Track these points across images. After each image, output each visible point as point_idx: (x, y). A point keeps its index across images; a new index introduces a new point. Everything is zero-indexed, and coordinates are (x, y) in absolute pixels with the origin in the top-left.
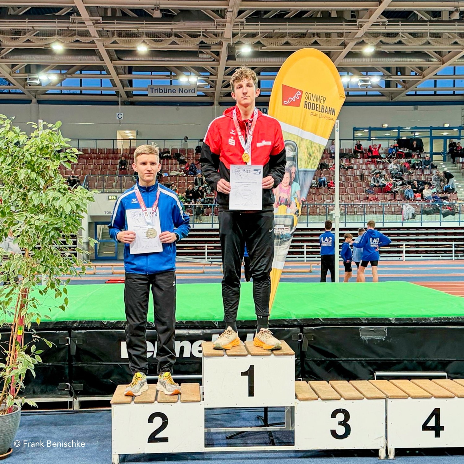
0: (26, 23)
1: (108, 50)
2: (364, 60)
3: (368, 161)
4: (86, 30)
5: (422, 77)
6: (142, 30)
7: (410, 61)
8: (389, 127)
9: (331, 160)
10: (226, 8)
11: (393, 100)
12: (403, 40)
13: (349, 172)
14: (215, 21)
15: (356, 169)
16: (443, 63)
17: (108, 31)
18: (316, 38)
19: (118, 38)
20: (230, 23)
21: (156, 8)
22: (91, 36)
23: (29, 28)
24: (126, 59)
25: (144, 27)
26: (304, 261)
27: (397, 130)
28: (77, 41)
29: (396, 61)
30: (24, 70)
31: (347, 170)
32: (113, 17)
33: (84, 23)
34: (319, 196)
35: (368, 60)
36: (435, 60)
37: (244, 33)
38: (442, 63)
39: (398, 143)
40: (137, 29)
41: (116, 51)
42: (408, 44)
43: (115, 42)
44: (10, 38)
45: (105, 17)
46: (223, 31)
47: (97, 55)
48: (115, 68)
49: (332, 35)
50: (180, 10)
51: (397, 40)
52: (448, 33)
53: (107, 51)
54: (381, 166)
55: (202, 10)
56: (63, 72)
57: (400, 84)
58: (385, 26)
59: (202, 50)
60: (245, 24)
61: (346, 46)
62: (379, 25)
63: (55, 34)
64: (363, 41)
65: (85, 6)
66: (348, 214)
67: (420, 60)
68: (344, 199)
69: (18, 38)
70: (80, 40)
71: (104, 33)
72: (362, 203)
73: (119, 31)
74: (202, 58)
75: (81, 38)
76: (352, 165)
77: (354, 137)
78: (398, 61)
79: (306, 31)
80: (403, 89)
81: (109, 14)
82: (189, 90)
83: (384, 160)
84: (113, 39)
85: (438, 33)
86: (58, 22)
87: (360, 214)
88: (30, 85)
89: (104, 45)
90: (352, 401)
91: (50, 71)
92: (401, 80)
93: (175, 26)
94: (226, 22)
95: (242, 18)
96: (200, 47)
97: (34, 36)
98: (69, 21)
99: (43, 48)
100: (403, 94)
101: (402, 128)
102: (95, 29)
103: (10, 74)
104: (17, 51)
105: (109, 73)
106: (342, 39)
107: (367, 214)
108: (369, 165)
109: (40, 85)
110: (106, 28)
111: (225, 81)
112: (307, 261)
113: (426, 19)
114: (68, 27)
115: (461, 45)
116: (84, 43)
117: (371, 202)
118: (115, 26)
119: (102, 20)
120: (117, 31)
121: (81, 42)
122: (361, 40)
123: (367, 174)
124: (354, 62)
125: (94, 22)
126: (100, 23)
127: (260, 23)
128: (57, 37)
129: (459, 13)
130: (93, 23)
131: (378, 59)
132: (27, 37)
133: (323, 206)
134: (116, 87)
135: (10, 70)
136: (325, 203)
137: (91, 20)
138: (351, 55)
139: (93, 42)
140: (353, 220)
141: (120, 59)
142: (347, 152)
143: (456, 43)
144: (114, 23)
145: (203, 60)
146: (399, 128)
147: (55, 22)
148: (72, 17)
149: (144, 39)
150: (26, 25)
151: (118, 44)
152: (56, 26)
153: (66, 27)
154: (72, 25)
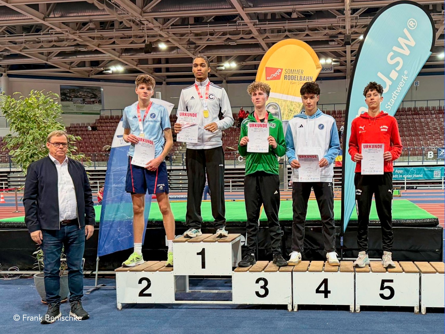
0: (208, 28)
1: (267, 43)
4: (249, 30)
6: (286, 27)
9: (431, 115)
17: (265, 30)
19: (269, 34)
21: (293, 11)
23: (210, 31)
25: (287, 25)
28: (242, 38)
30: (215, 60)
32: (271, 20)
33: (247, 25)
40: (284, 27)
43: (267, 37)
44: (198, 38)
45: (260, 21)
47: (260, 47)
50: (315, 11)
55: (329, 11)
59: (334, 39)
60: (358, 18)
65: (246, 13)
70: (244, 37)
71: (262, 32)
74: (332, 45)
75: (245, 35)
82: (328, 69)
84: (265, 35)
86: (229, 26)
88: (220, 71)
89: (263, 39)
93: (309, 23)
94: (345, 17)
97: (220, 36)
98: (236, 24)
102: (255, 29)
104: (209, 48)
109: (226, 70)
110: (262, 27)
116: (246, 39)
118: (268, 26)
119: (259, 22)
120: (269, 29)
125: (253, 23)
126: (257, 25)
132: (208, 37)
133: (420, 149)
137: (252, 22)
139: (254, 38)
144: (266, 24)
145: (333, 46)
147: (227, 26)
148: (237, 21)
149: (287, 33)
150: (208, 29)
151: (270, 38)
152: (228, 28)
153: (235, 29)
154: (238, 27)
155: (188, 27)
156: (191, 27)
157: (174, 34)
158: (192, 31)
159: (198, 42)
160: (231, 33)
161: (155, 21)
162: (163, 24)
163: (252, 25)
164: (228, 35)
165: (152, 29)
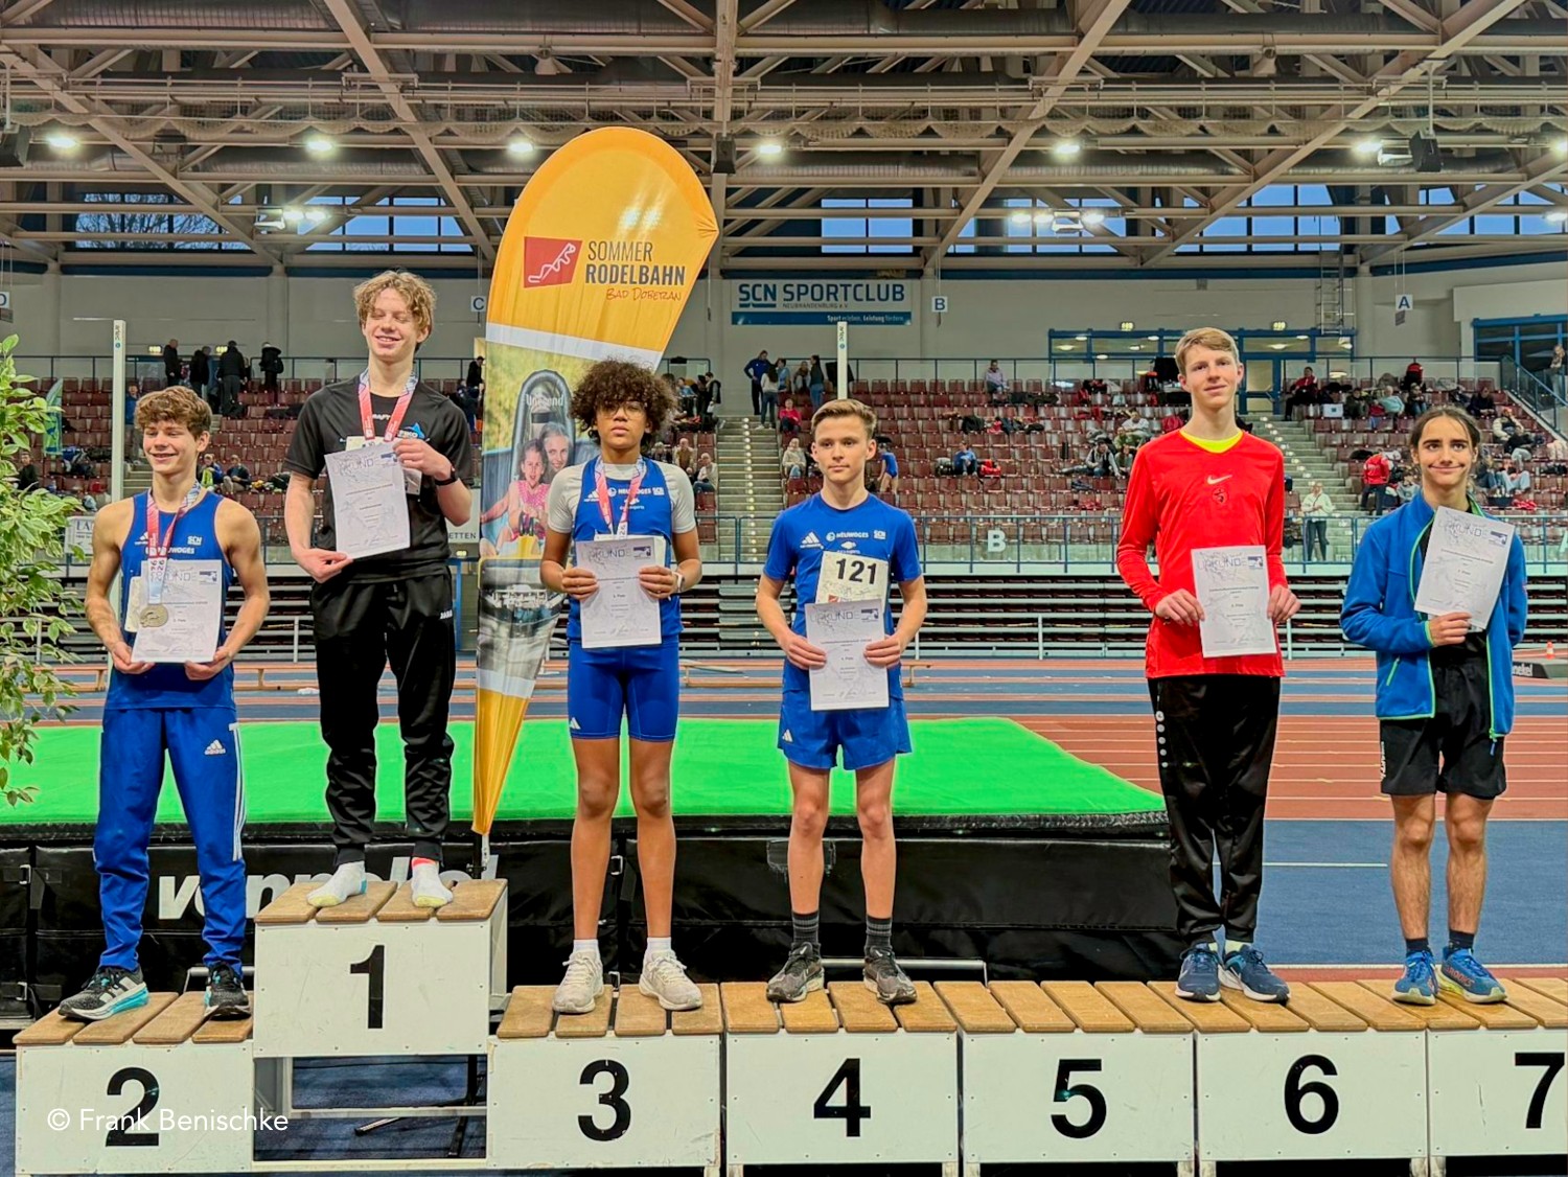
0: (238, 88)
1: (440, 149)
2: (1064, 171)
3: (1080, 413)
4: (383, 104)
5: (1208, 210)
6: (515, 103)
7: (1178, 174)
8: (1137, 329)
10: (711, 53)
11: (1146, 265)
12: (1141, 124)
13: (1033, 438)
14: (689, 82)
15: (1050, 432)
16: (1257, 177)
17: (438, 106)
18: (930, 122)
19: (454, 123)
21: (542, 53)
22: (394, 115)
23: (246, 99)
24: (491, 170)
25: (520, 97)
26: (913, 657)
27: (1155, 338)
28: (359, 130)
29: (1142, 174)
30: (252, 198)
31: (1028, 432)
32: (456, 74)
33: (377, 87)
34: (956, 498)
35: (1075, 171)
36: (1237, 171)
38: (1252, 177)
39: (1155, 370)
40: (505, 101)
41: (463, 152)
42: (1153, 133)
43: (449, 132)
47: (416, 162)
48: (465, 191)
49: (984, 111)
51: (1130, 124)
52: (1262, 107)
53: (442, 153)
54: (1111, 425)
56: (350, 200)
57: (1162, 230)
58: (1096, 93)
60: (760, 87)
61: (1010, 138)
62: (1082, 89)
63: (306, 113)
64: (1044, 127)
65: (377, 50)
66: (1025, 543)
67: (1206, 171)
68: (1017, 505)
69: (217, 123)
70: (364, 126)
71: (430, 112)
72: (1060, 514)
75: (372, 123)
76: (1042, 422)
77: (1050, 353)
78: (1147, 174)
79: (907, 105)
80: (1167, 239)
81: (449, 67)
83: (1117, 411)
84: (441, 126)
85: (1244, 108)
86: (314, 86)
87: (1057, 543)
88: (268, 233)
89: (430, 139)
90: (635, 1040)
91: (316, 200)
92: (1162, 219)
93: (592, 93)
94: (712, 83)
95: (755, 76)
97: (270, 118)
98: (339, 83)
100: (1166, 252)
101: (1170, 333)
102: (404, 102)
103: (216, 207)
104: (229, 154)
105: (449, 203)
107: (1072, 543)
108: (1083, 422)
109: (288, 231)
110: (430, 99)
111: (731, 221)
112: (921, 657)
113: (1208, 75)
114: (339, 98)
115: (1284, 135)
116: (373, 134)
117: (1083, 512)
118: (449, 95)
119: (420, 81)
120: (453, 105)
121: (367, 132)
122: (1040, 125)
123: (1076, 443)
124: (1041, 175)
125: (399, 84)
126: (413, 88)
128: (310, 121)
129: (1273, 61)
130: (398, 87)
131: (1099, 170)
132: (238, 120)
133: (962, 520)
134: (471, 234)
135: (216, 197)
136: (969, 514)
137: (393, 80)
138: (1027, 158)
139: (399, 132)
140: (1039, 556)
141: (473, 170)
142: (1031, 390)
143: (1273, 131)
144: (445, 89)
146: (1161, 333)
147: (307, 86)
148: (344, 74)
149: (518, 123)
150: (237, 92)
152: (310, 93)
153: (335, 97)
154: (345, 93)
155: (165, 84)
156: (174, 84)
157: (107, 102)
158: (177, 98)
159: (194, 135)
160: (320, 110)
161: (42, 57)
162: (71, 68)
163: (396, 90)
164: (310, 117)
165: (32, 83)
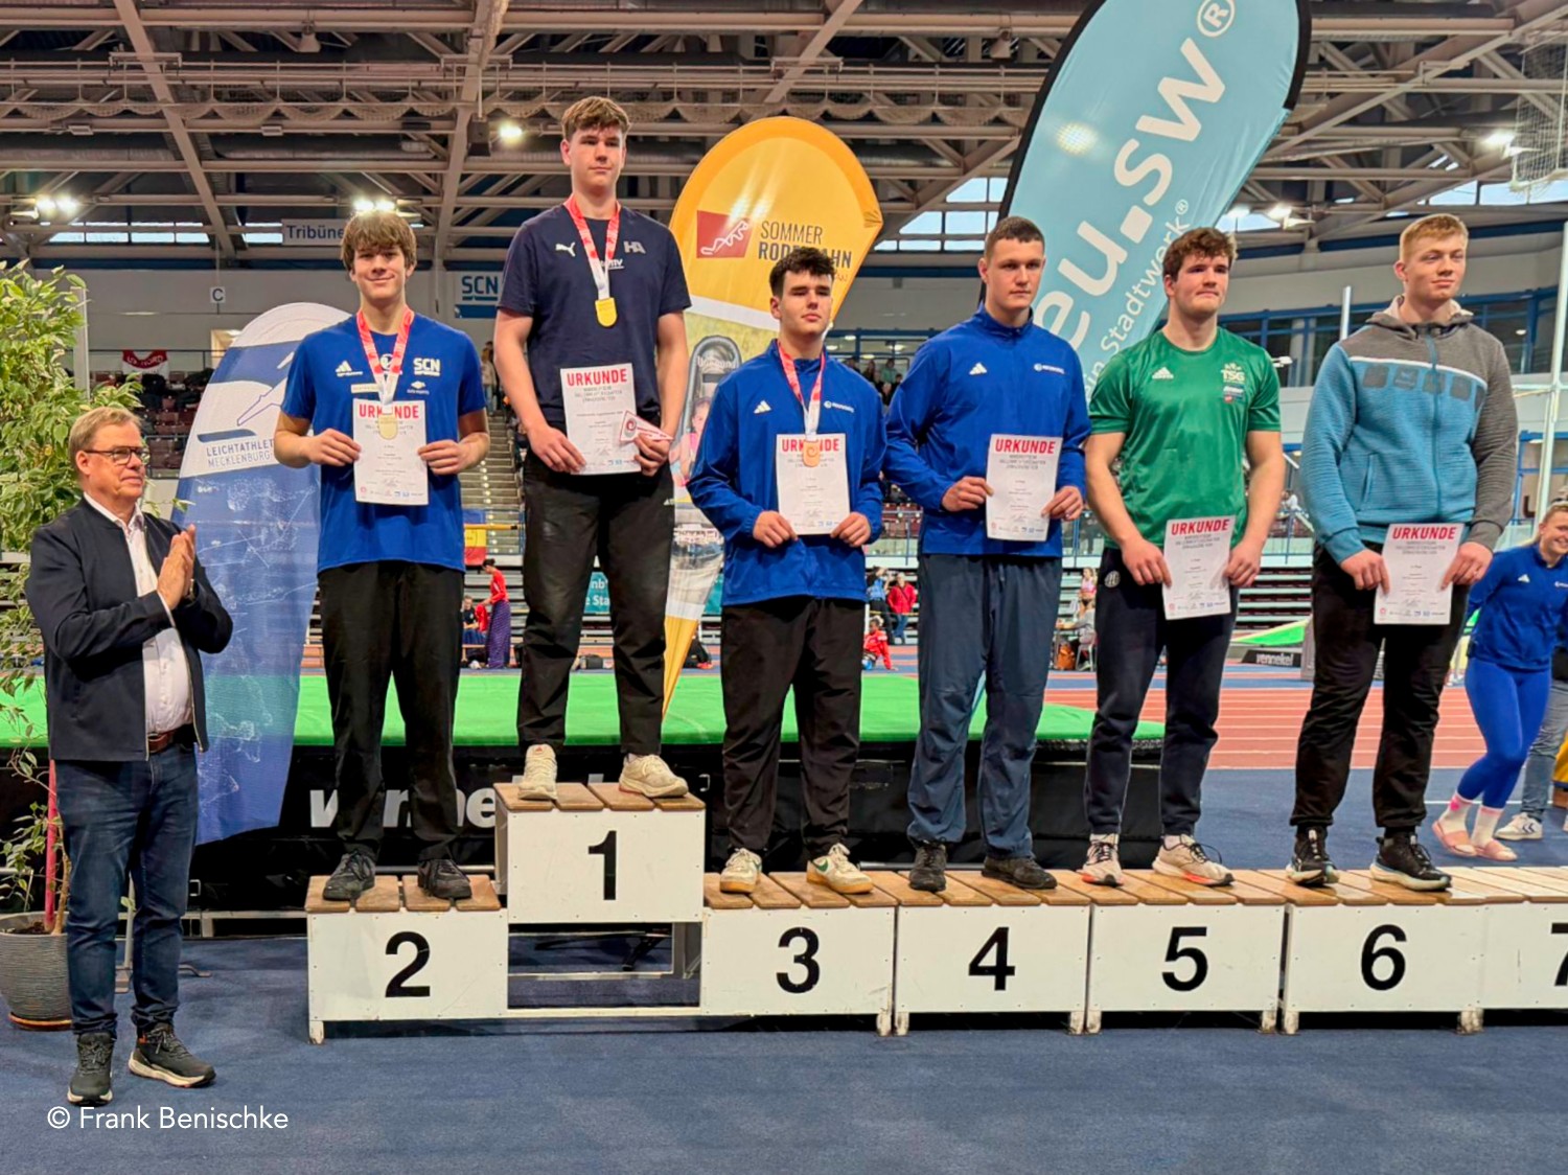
0: (11, 71)
1: (193, 133)
4: (144, 86)
5: (914, 205)
6: (274, 83)
10: (466, 30)
12: (878, 110)
14: (442, 61)
16: (966, 170)
17: (194, 87)
18: (675, 104)
19: (220, 104)
20: (479, 64)
21: (305, 28)
22: (155, 97)
23: (17, 82)
24: (233, 155)
25: (279, 76)
28: (127, 113)
32: (204, 54)
33: (140, 68)
36: (945, 162)
37: (506, 90)
38: (961, 169)
40: (262, 81)
41: (211, 135)
42: (888, 120)
43: (211, 115)
45: (187, 56)
46: (459, 84)
47: (164, 146)
48: (209, 176)
49: (711, 96)
50: (357, 34)
51: (860, 110)
52: (979, 93)
53: (191, 136)
55: (410, 35)
58: (835, 76)
59: (409, 133)
60: (511, 66)
62: (822, 72)
63: (75, 96)
64: (785, 110)
65: (145, 27)
67: (911, 162)
70: (133, 111)
71: (186, 93)
73: (220, 86)
74: (409, 152)
75: (137, 105)
79: (650, 86)
81: (195, 47)
84: (207, 108)
85: (956, 95)
86: (84, 67)
88: (15, 222)
89: (184, 121)
93: (350, 72)
94: (465, 61)
95: (503, 53)
96: (406, 126)
97: (28, 100)
98: (106, 63)
99: (47, 130)
102: (166, 81)
105: (195, 191)
106: (736, 107)
109: (38, 221)
110: (190, 78)
113: (931, 60)
114: (104, 79)
116: (141, 117)
118: (211, 75)
119: (184, 60)
120: (215, 86)
121: (136, 116)
125: (164, 64)
126: (177, 68)
127: (545, 66)
128: (79, 102)
130: (161, 67)
132: (12, 104)
134: (209, 222)
137: (157, 60)
139: (160, 115)
141: (219, 156)
143: (998, 121)
144: (208, 68)
145: (411, 157)
147: (75, 67)
148: (113, 54)
149: (279, 104)
150: (10, 74)
151: (220, 118)
152: (78, 76)
154: (114, 74)
160: (90, 93)
163: (159, 70)
164: (80, 99)
